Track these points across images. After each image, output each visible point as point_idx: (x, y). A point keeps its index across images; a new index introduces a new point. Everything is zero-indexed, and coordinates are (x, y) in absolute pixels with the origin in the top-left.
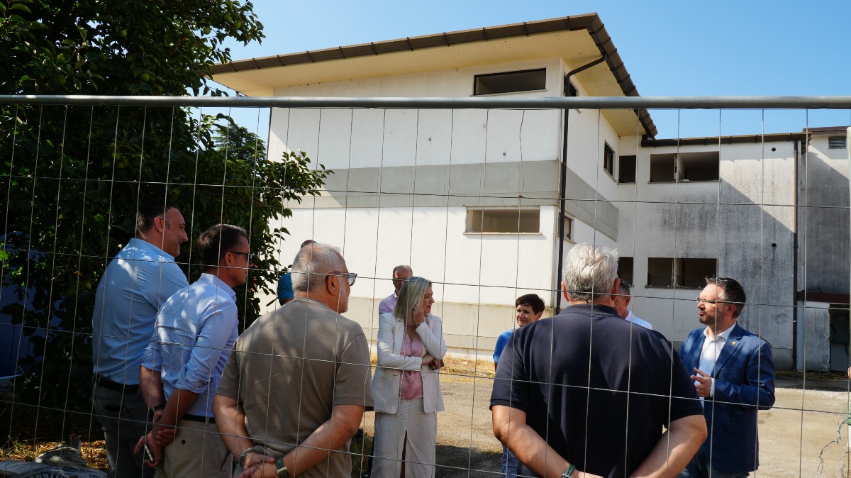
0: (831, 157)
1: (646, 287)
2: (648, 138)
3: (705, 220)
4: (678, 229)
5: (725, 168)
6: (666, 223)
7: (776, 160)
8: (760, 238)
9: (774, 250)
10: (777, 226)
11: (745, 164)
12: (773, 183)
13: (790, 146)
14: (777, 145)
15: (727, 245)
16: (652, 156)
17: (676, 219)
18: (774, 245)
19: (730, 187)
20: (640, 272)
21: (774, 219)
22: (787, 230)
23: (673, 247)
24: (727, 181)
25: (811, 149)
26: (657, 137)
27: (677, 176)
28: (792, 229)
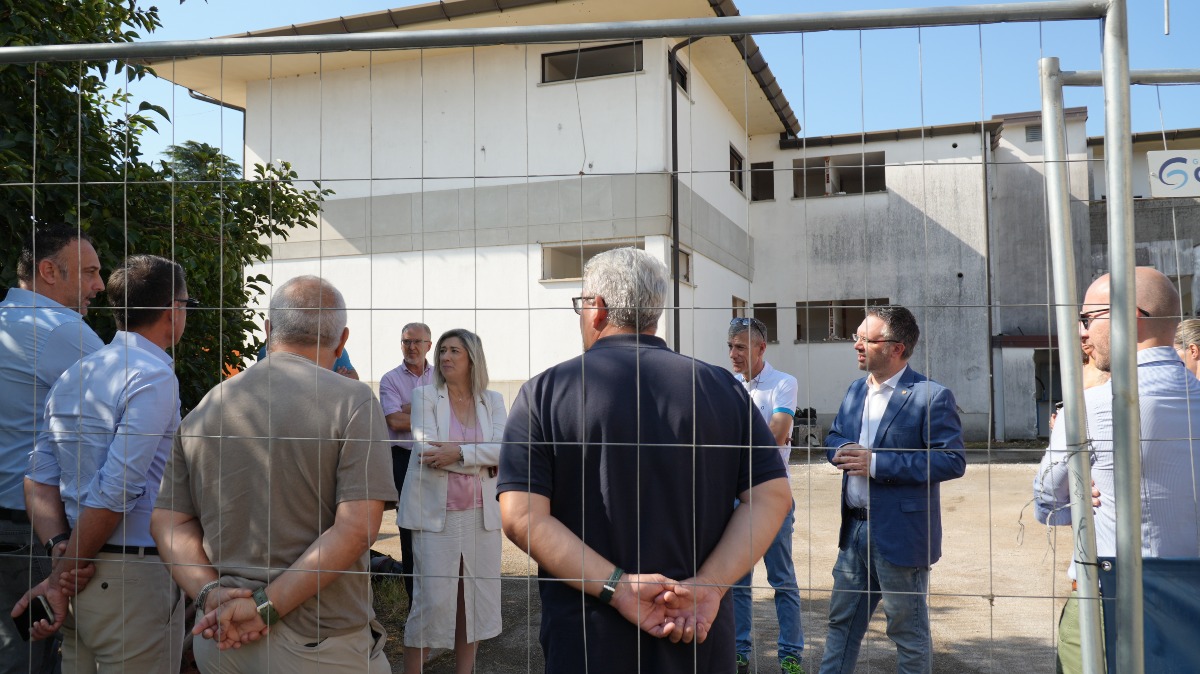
0: (1029, 152)
1: (796, 343)
2: (789, 139)
3: (871, 244)
4: (832, 260)
5: (893, 175)
6: (817, 254)
7: (959, 160)
8: (940, 267)
9: (960, 282)
10: (963, 249)
12: (956, 191)
13: (974, 141)
14: (960, 140)
15: (899, 278)
16: (794, 161)
17: (831, 248)
18: (960, 275)
19: (900, 200)
20: (787, 323)
21: (959, 240)
22: (976, 254)
23: (828, 285)
24: (896, 191)
25: (1003, 142)
26: (800, 135)
27: (829, 187)
28: (983, 252)
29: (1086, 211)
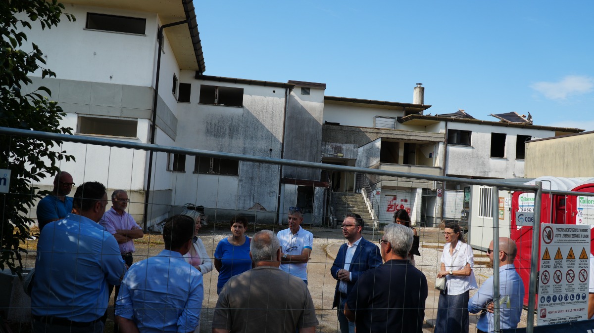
0: (302, 99)
1: (194, 173)
2: (199, 75)
3: (233, 131)
4: (215, 136)
5: (246, 98)
6: (208, 132)
7: (275, 98)
8: (262, 145)
9: (271, 153)
10: (273, 139)
11: (258, 98)
12: (273, 112)
13: (282, 91)
14: (277, 90)
15: (244, 148)
16: (202, 86)
17: (215, 130)
18: (271, 150)
19: (248, 112)
20: (190, 161)
21: (272, 134)
22: (279, 141)
23: (210, 148)
24: (247, 108)
25: (292, 93)
26: (204, 74)
27: (216, 101)
28: (281, 141)
29: (321, 127)
